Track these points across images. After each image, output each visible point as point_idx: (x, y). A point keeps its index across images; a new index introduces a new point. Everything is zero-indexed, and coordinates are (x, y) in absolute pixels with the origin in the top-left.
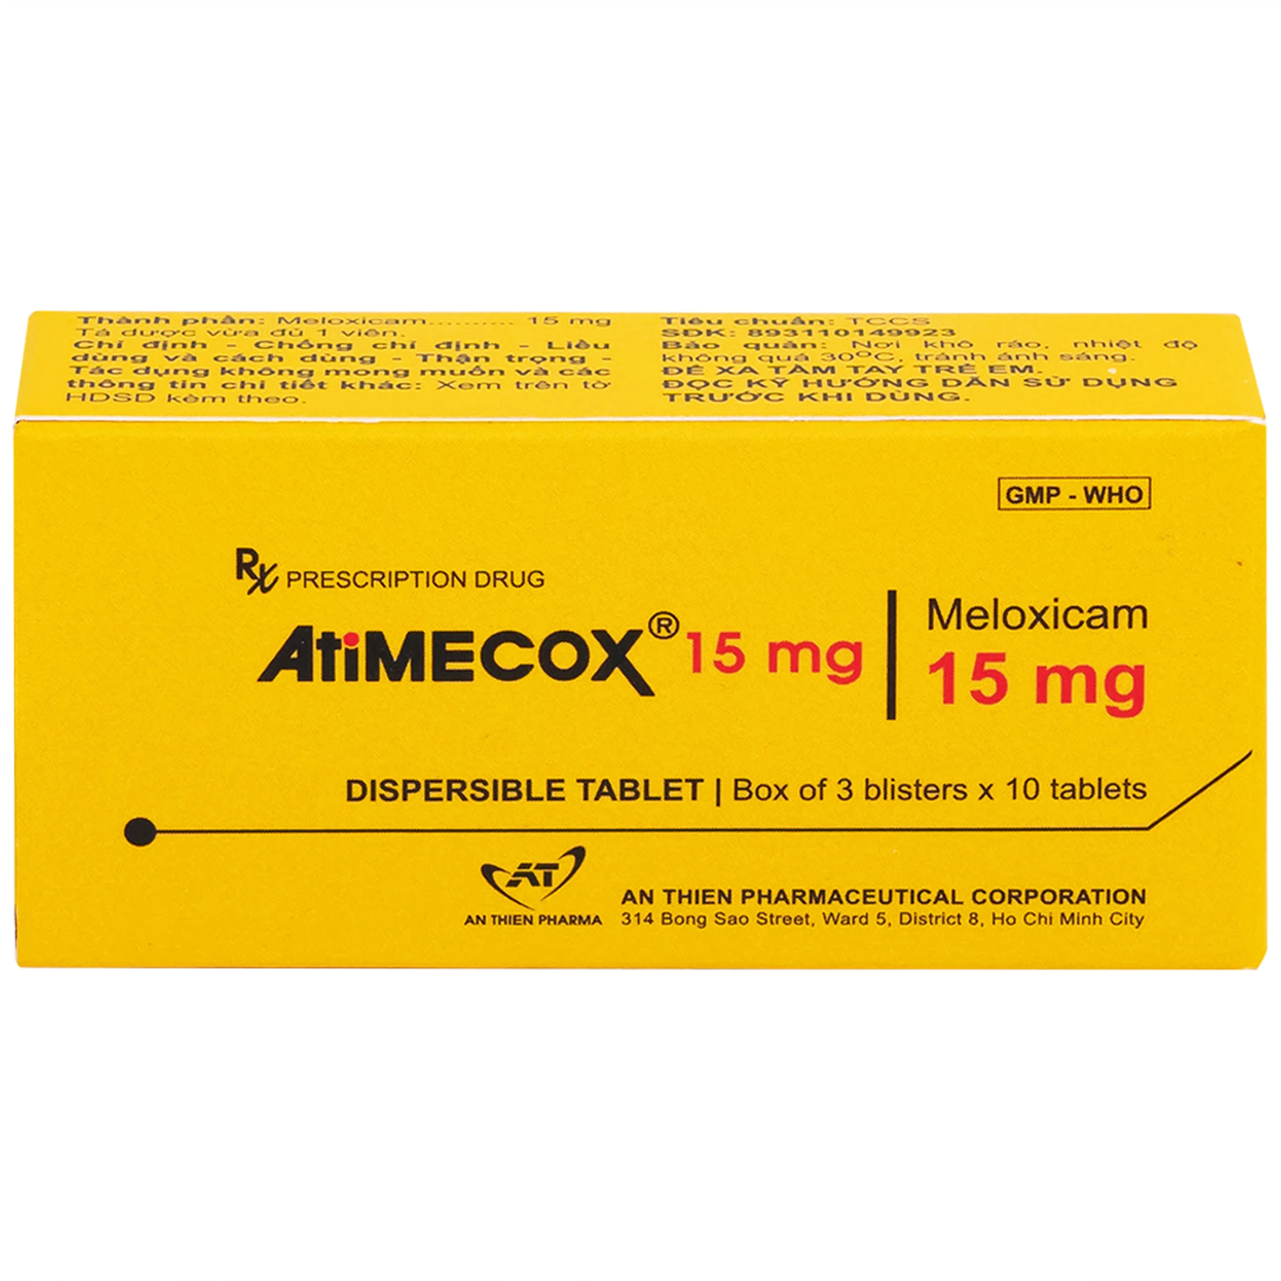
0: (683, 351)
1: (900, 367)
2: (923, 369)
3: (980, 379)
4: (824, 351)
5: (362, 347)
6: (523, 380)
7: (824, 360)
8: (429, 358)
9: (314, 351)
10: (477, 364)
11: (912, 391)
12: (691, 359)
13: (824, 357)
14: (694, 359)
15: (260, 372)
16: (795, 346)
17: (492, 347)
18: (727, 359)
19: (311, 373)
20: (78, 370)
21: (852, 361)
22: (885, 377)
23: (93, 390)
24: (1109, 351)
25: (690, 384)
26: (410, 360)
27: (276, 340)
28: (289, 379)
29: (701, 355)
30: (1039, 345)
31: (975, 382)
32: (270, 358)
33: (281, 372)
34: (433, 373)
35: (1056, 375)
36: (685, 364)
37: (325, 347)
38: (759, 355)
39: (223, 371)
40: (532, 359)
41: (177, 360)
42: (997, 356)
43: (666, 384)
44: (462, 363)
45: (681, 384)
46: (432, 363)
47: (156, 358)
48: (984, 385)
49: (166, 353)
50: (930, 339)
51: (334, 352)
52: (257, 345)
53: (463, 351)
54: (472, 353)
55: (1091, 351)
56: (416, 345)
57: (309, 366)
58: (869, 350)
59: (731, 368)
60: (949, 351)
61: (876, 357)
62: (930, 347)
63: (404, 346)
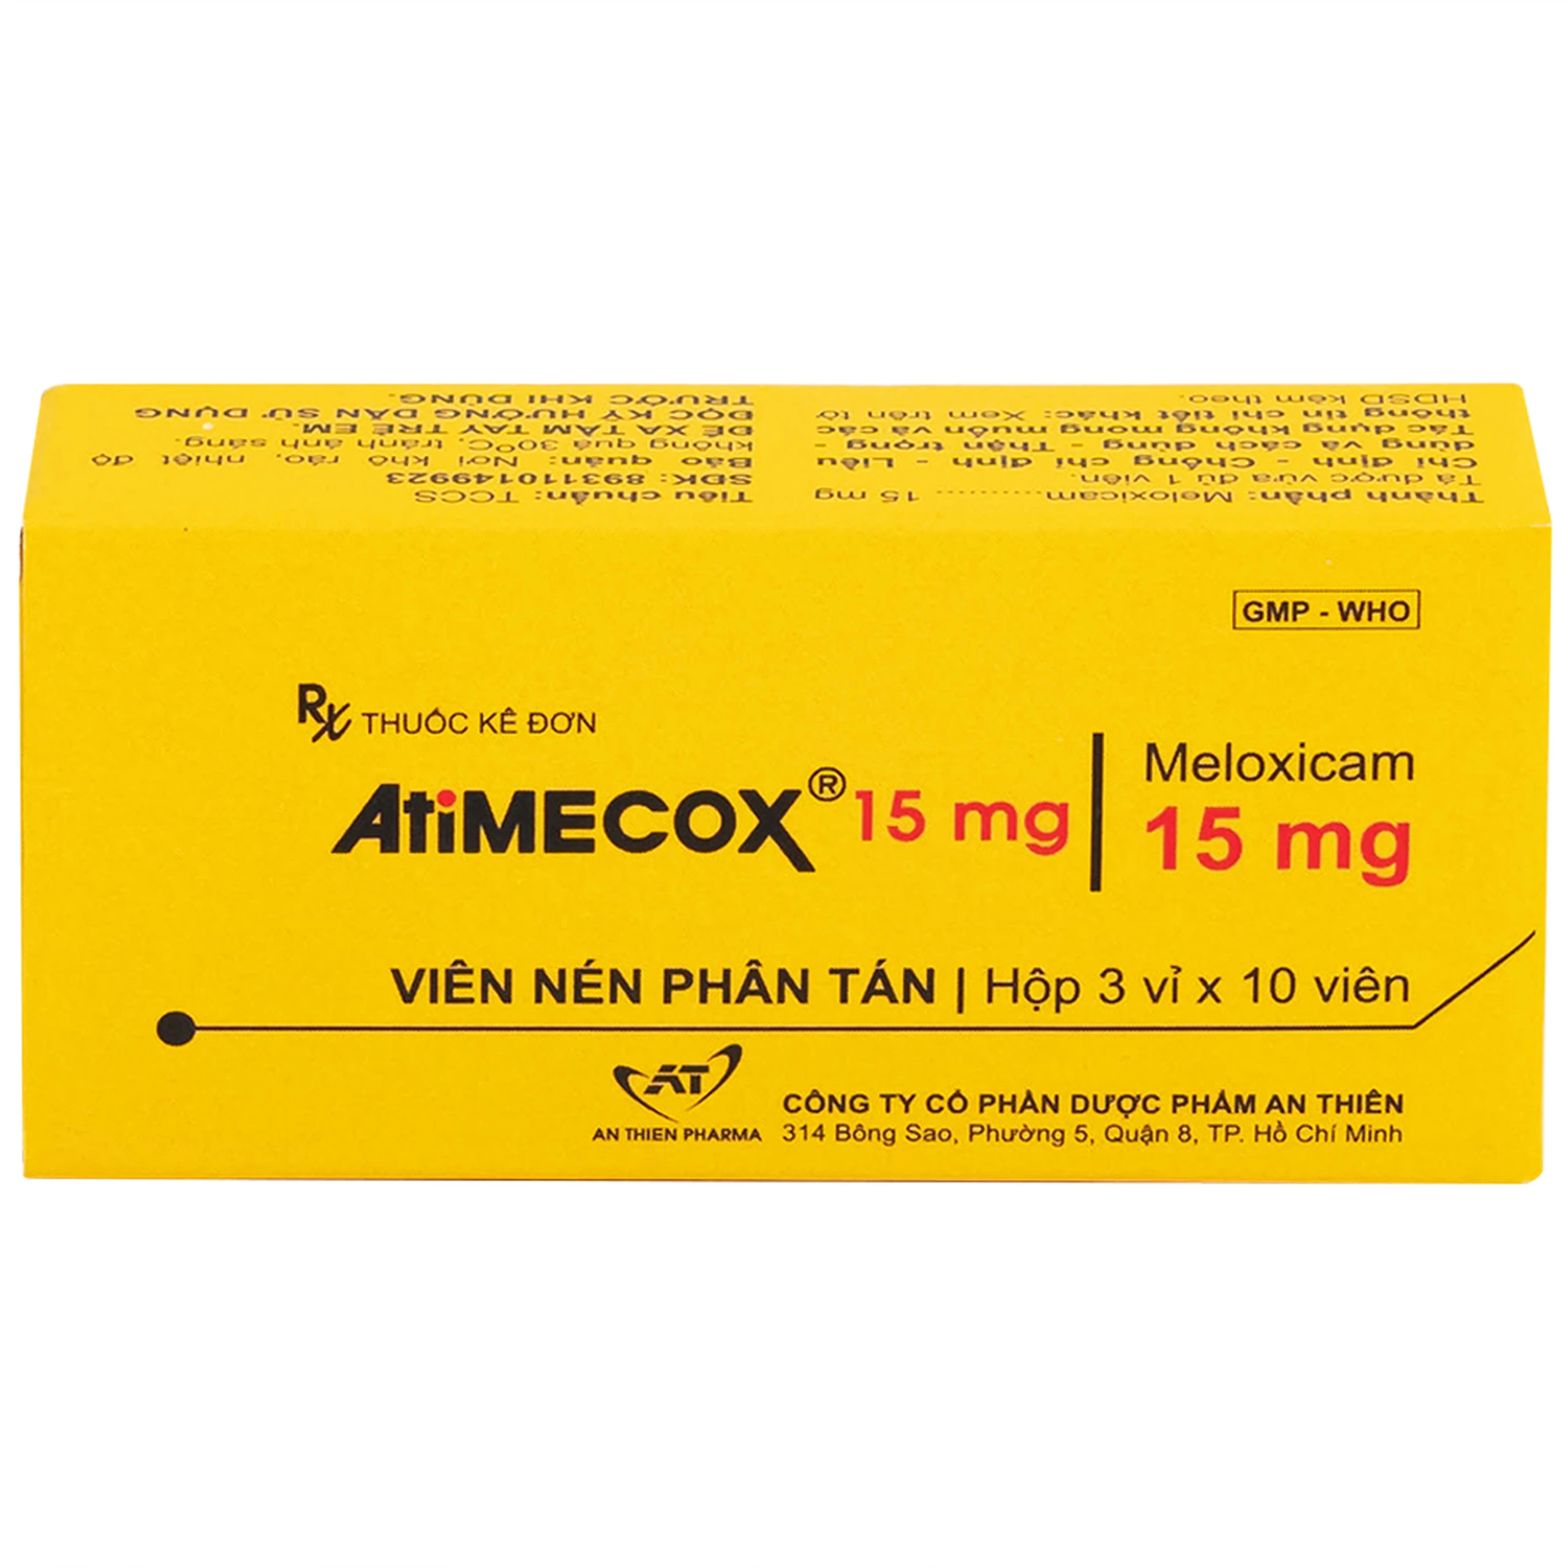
0: (727, 455)
1: (465, 432)
2: (437, 429)
3: (370, 417)
4: (553, 453)
5: (1122, 461)
6: (921, 422)
7: (556, 442)
8: (1038, 447)
9: (1180, 456)
10: (980, 440)
11: (456, 405)
12: (717, 445)
13: (554, 445)
14: (714, 445)
15: (1241, 429)
16: (589, 460)
17: (962, 460)
18: (674, 445)
19: (1179, 429)
20: (1462, 430)
21: (521, 440)
22: (485, 421)
23: (1437, 407)
24: (203, 451)
25: (721, 415)
26: (1062, 444)
27: (1228, 470)
28: (1204, 421)
29: (705, 449)
30: (287, 459)
31: (377, 414)
32: (1232, 446)
33: (1216, 429)
34: (1031, 429)
35: (278, 422)
36: (725, 438)
37: (1168, 460)
38: (634, 448)
39: (1286, 430)
40: (912, 445)
41: (1346, 443)
42: (343, 444)
43: (749, 415)
44: (997, 441)
45: (732, 415)
46: (1034, 441)
47: (1372, 445)
48: (368, 411)
49: (1361, 452)
50: (420, 468)
51: (1156, 454)
52: (1252, 463)
53: (998, 456)
54: (986, 454)
55: (227, 450)
56: (1056, 463)
57: (1182, 437)
58: (498, 454)
59: (670, 434)
60: (400, 452)
61: (491, 445)
62: (422, 457)
63: (1070, 461)
